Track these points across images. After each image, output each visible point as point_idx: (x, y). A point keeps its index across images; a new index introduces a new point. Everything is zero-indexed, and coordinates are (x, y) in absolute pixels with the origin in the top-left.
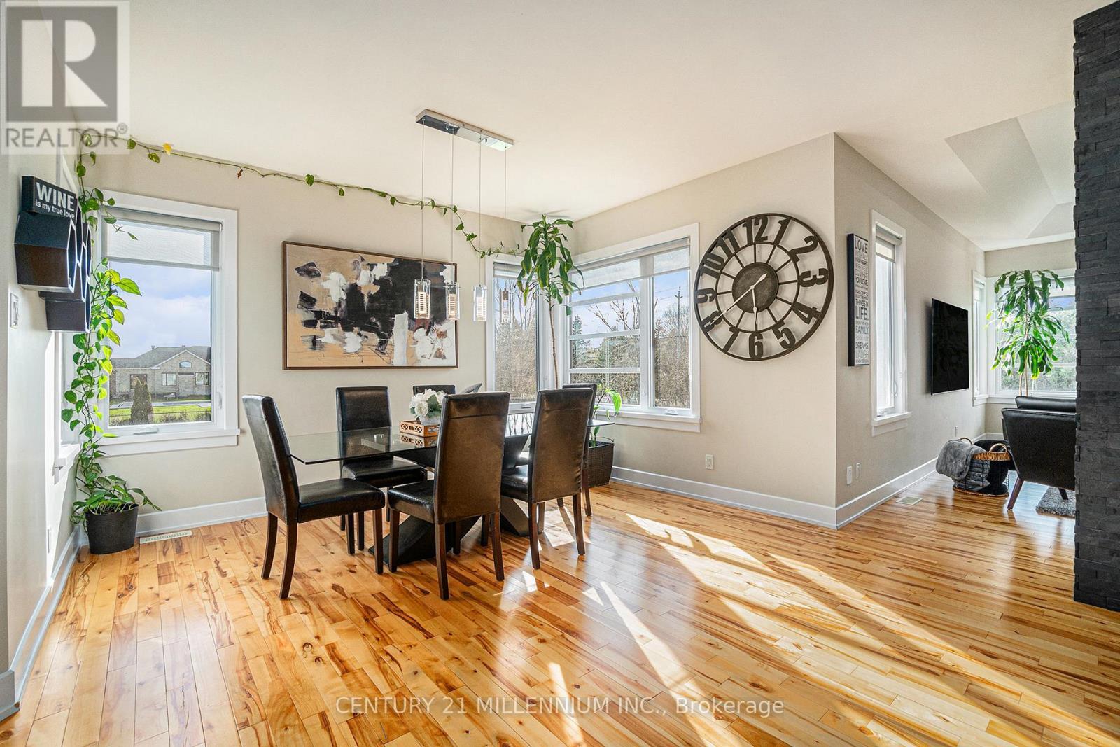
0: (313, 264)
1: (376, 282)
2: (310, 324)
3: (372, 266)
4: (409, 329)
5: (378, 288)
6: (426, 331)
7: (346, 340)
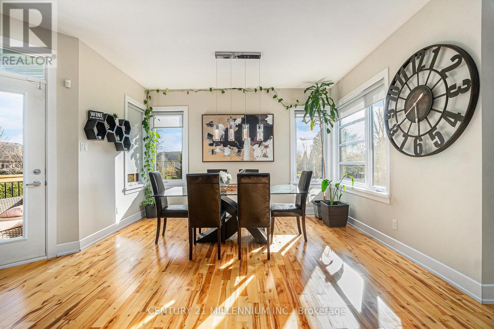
0: (212, 122)
1: (236, 126)
2: (211, 145)
3: (235, 120)
4: (251, 145)
5: (237, 128)
6: (258, 145)
7: (225, 151)
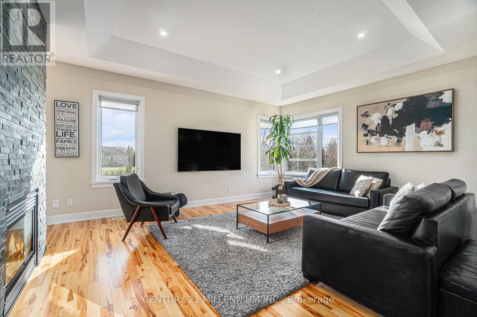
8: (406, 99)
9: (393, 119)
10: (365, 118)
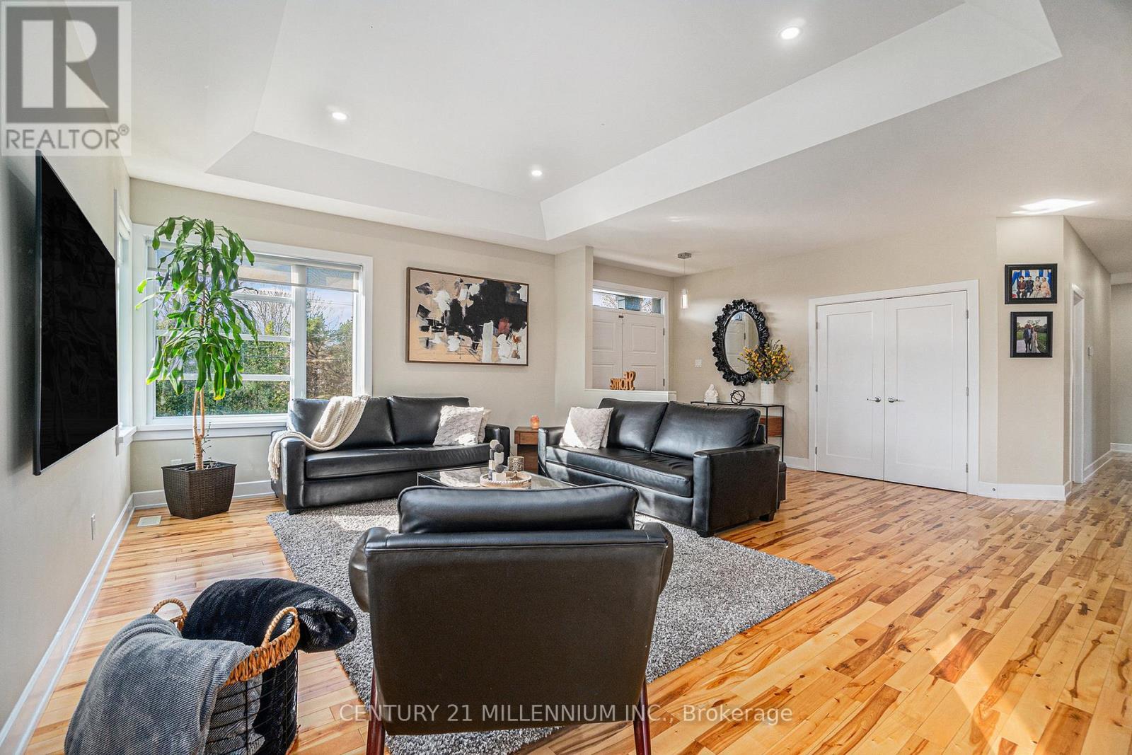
8: (483, 281)
9: (466, 308)
10: (423, 295)
